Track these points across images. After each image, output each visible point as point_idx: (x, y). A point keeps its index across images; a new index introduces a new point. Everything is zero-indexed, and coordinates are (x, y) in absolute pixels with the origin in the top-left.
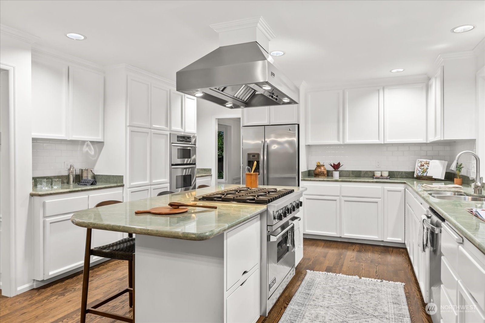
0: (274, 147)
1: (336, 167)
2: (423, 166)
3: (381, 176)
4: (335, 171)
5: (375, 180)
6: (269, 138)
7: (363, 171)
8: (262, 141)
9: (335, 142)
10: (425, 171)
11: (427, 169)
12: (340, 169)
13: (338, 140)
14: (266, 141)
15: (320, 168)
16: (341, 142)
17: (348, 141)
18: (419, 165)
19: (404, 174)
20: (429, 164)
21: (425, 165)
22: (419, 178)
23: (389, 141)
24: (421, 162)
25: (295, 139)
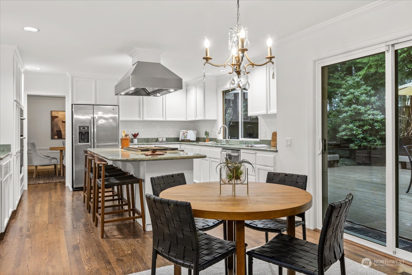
0: (101, 122)
1: (135, 136)
2: (184, 134)
3: (162, 141)
4: (134, 138)
5: (159, 143)
6: (97, 114)
7: (150, 138)
8: (91, 117)
9: (138, 119)
10: (186, 137)
11: (187, 135)
12: (138, 137)
13: (140, 117)
14: (95, 117)
15: (127, 137)
16: (141, 119)
17: (146, 119)
18: (182, 133)
19: (172, 139)
20: (187, 133)
21: (185, 133)
22: (182, 141)
23: (168, 119)
24: (183, 132)
25: (117, 116)
